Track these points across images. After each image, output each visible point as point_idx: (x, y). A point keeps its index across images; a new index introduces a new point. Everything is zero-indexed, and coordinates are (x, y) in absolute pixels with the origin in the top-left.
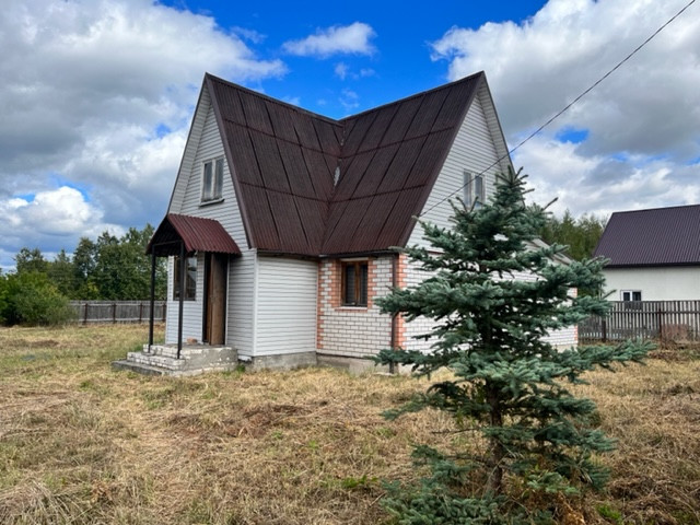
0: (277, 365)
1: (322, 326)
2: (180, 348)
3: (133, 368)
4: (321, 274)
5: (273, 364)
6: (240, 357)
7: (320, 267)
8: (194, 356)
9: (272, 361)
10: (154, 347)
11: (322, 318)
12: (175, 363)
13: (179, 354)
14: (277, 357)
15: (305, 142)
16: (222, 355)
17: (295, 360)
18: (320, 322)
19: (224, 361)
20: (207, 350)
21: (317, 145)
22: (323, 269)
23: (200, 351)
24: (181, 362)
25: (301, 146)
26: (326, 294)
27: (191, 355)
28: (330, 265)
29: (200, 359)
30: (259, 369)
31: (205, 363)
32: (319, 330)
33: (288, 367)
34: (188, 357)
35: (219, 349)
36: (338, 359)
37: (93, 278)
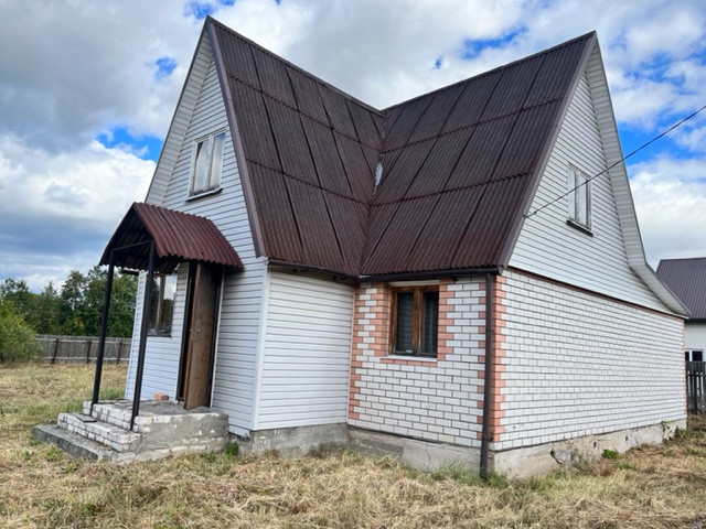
0: (290, 445)
1: (357, 384)
2: (135, 413)
3: (60, 441)
4: (358, 304)
5: (283, 443)
6: (232, 429)
7: (357, 295)
8: (156, 427)
9: (282, 438)
10: (98, 407)
11: (358, 371)
12: (123, 439)
13: (132, 423)
14: (290, 431)
15: (338, 126)
16: (204, 425)
17: (316, 436)
18: (354, 378)
19: (206, 435)
20: (179, 417)
21: (353, 133)
22: (362, 297)
23: (167, 419)
24: (134, 437)
25: (332, 129)
26: (367, 334)
27: (153, 424)
28: (375, 291)
29: (167, 431)
30: (261, 451)
31: (174, 439)
32: (354, 389)
33: (305, 448)
34: (147, 429)
35: (200, 416)
36: (384, 438)
37: (80, 313)
